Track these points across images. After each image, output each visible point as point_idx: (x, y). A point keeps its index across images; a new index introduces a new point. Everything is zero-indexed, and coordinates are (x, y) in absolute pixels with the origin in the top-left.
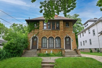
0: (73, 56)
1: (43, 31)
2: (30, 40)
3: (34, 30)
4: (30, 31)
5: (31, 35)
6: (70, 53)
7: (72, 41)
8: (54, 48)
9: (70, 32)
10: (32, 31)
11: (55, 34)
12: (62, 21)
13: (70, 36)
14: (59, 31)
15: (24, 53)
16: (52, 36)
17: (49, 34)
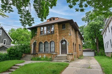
0: (60, 61)
1: (40, 37)
2: (32, 46)
3: (35, 36)
4: (32, 38)
5: (32, 41)
6: (60, 58)
7: (68, 44)
8: (48, 52)
9: (66, 34)
10: (33, 37)
11: (50, 38)
12: (57, 24)
13: (65, 39)
14: (54, 35)
15: (24, 57)
16: (47, 41)
17: (44, 39)
